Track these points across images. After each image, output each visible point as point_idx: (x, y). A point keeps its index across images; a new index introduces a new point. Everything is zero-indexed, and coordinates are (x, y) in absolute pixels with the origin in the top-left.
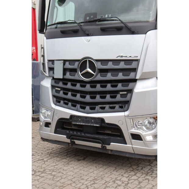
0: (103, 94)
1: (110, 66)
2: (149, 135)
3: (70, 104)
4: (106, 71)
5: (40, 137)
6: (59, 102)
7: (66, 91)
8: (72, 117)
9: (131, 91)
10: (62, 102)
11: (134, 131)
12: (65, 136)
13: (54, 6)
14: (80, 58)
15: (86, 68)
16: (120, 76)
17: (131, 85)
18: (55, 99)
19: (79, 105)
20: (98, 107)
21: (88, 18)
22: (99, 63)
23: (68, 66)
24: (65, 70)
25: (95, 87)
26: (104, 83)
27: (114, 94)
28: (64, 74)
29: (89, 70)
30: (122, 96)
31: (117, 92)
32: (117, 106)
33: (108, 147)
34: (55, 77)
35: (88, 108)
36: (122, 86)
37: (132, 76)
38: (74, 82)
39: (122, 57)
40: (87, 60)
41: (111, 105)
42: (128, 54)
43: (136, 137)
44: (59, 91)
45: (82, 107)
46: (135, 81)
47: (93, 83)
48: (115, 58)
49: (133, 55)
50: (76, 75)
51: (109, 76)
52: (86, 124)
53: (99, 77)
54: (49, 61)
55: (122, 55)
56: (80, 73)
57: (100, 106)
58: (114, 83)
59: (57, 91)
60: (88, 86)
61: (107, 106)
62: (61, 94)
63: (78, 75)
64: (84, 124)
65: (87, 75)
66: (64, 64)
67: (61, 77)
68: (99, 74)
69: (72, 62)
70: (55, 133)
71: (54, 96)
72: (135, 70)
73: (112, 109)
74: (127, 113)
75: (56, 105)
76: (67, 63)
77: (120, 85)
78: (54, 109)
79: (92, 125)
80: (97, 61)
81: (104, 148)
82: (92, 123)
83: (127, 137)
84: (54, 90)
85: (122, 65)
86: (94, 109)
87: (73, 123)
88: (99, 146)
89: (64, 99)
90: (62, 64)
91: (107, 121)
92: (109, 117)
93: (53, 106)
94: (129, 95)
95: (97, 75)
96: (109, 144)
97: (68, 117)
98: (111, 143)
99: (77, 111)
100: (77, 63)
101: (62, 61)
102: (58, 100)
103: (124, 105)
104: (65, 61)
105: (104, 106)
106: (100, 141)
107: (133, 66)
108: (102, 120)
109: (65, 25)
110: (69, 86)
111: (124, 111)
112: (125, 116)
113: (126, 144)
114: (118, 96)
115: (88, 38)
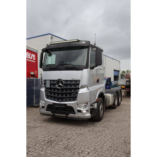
0: (66, 94)
1: (69, 82)
2: (84, 110)
3: (53, 98)
4: (68, 85)
6: (48, 98)
7: (51, 93)
8: (54, 103)
9: (77, 93)
10: (49, 97)
11: (79, 109)
12: (51, 112)
13: (47, 57)
14: (57, 79)
15: (59, 83)
16: (73, 87)
17: (77, 90)
18: (46, 96)
19: (56, 99)
20: (64, 100)
21: (60, 63)
22: (65, 81)
23: (52, 82)
24: (51, 84)
26: (66, 90)
27: (70, 94)
28: (50, 86)
29: (60, 84)
30: (74, 95)
31: (72, 93)
32: (72, 99)
33: (68, 116)
34: (47, 87)
35: (60, 100)
36: (74, 91)
37: (77, 87)
38: (54, 89)
39: (73, 79)
41: (69, 99)
42: (76, 78)
43: (80, 111)
45: (58, 100)
46: (79, 89)
47: (62, 90)
48: (70, 79)
49: (78, 79)
51: (69, 87)
52: (59, 107)
53: (65, 87)
54: (44, 80)
55: (73, 78)
57: (65, 99)
58: (71, 89)
59: (47, 93)
60: (60, 91)
61: (68, 99)
62: (49, 94)
63: (56, 86)
65: (60, 86)
66: (50, 82)
67: (49, 87)
68: (65, 86)
69: (54, 81)
70: (46, 111)
71: (46, 95)
72: (78, 84)
73: (70, 100)
74: (75, 102)
75: (47, 99)
76: (52, 81)
77: (73, 90)
78: (46, 101)
79: (62, 107)
80: (64, 80)
81: (67, 116)
82: (62, 106)
83: (76, 111)
84: (46, 93)
85: (73, 82)
87: (54, 106)
88: (65, 115)
89: (50, 96)
91: (68, 105)
92: (68, 103)
93: (46, 99)
94: (76, 94)
95: (64, 86)
96: (69, 115)
97: (52, 104)
99: (56, 101)
100: (56, 81)
101: (50, 81)
102: (48, 97)
103: (74, 98)
104: (51, 80)
106: (65, 113)
107: (78, 83)
108: (66, 105)
109: (51, 66)
110: (52, 91)
111: (75, 101)
112: (75, 103)
113: (75, 114)
114: (72, 95)
115: (60, 71)
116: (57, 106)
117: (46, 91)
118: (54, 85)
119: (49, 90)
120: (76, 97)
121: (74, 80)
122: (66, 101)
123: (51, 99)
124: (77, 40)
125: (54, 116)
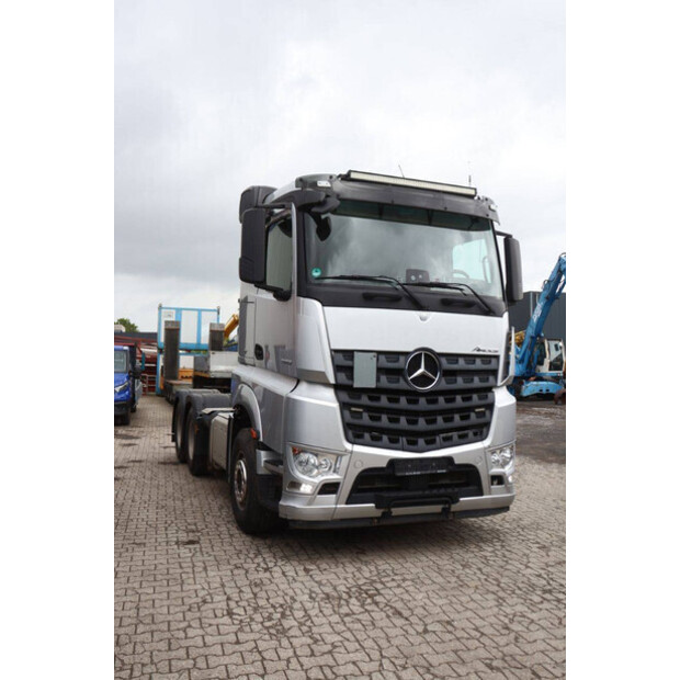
0: (448, 415)
1: (462, 364)
3: (385, 438)
4: (455, 373)
6: (362, 437)
7: (375, 413)
8: (393, 462)
9: (491, 407)
10: (367, 436)
11: (496, 470)
12: (373, 505)
14: (411, 349)
16: (476, 382)
17: (490, 396)
18: (350, 433)
19: (404, 439)
20: (438, 439)
21: (413, 278)
22: (444, 359)
23: (384, 362)
25: (435, 401)
26: (450, 395)
27: (465, 413)
29: (425, 371)
30: (478, 415)
31: (472, 409)
32: (471, 433)
33: (454, 507)
35: (421, 442)
36: (479, 398)
37: (491, 381)
38: (394, 394)
39: (479, 350)
40: (421, 354)
41: (461, 433)
42: (487, 347)
44: (361, 413)
45: (409, 443)
47: (433, 396)
48: (469, 350)
49: (492, 349)
50: (402, 380)
51: (460, 383)
52: (424, 472)
53: (444, 385)
54: (335, 351)
55: (479, 347)
56: (410, 376)
57: (442, 435)
58: (467, 393)
59: (355, 415)
60: (422, 400)
61: (455, 435)
62: (366, 419)
63: (406, 380)
64: (419, 473)
66: (377, 360)
67: (372, 384)
68: (443, 380)
69: (392, 356)
70: (347, 503)
71: (347, 426)
72: (495, 373)
73: (464, 440)
74: (487, 443)
75: (353, 443)
76: (382, 358)
77: (475, 397)
78: (352, 452)
79: (433, 472)
80: (439, 356)
81: (445, 511)
82: (433, 468)
83: (485, 481)
85: (478, 364)
86: (433, 442)
88: (437, 508)
89: (370, 429)
90: (375, 359)
91: (457, 461)
92: (459, 452)
93: (349, 446)
94: (488, 413)
95: (440, 380)
96: (458, 501)
97: (384, 465)
98: (462, 499)
99: (403, 450)
100: (402, 359)
101: (374, 354)
102: (355, 432)
103: (480, 430)
104: (379, 353)
105: (450, 434)
107: (492, 366)
108: (449, 459)
110: (384, 401)
111: (482, 439)
112: (485, 448)
113: (482, 495)
114: (473, 415)
115: (424, 314)
116: (411, 470)
117: (344, 406)
119: (365, 400)
120: (487, 425)
121: (481, 353)
122: (448, 443)
123: (375, 441)
124: (472, 192)
125: (385, 522)
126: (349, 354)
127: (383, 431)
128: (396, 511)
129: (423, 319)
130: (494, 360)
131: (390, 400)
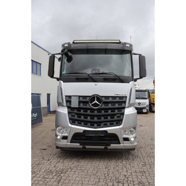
0: (106, 116)
1: (110, 99)
2: (132, 138)
3: (83, 123)
4: (108, 103)
5: (55, 146)
6: (75, 123)
7: (79, 115)
8: (85, 131)
9: (123, 114)
11: (125, 136)
12: (79, 144)
14: (91, 95)
16: (117, 106)
17: (123, 110)
18: (71, 121)
19: (89, 124)
20: (102, 124)
21: (94, 72)
22: (103, 98)
23: (81, 99)
24: (80, 102)
25: (101, 112)
26: (106, 110)
27: (112, 116)
28: (79, 105)
30: (118, 117)
31: (115, 115)
32: (115, 123)
33: (109, 147)
34: (72, 106)
35: (95, 125)
36: (118, 111)
37: (123, 105)
38: (86, 110)
39: (118, 95)
40: (95, 96)
41: (111, 123)
43: (126, 139)
44: (75, 115)
45: (91, 125)
46: (124, 108)
47: (99, 110)
48: (113, 95)
50: (88, 105)
51: (110, 106)
53: (103, 106)
54: (66, 96)
55: (117, 94)
56: (91, 104)
58: (113, 110)
59: (72, 116)
60: (96, 112)
61: (108, 123)
62: (76, 117)
63: (89, 105)
64: (94, 135)
67: (77, 106)
68: (103, 105)
69: (85, 97)
70: (70, 143)
71: (70, 119)
72: (125, 102)
73: (112, 125)
74: (121, 126)
75: (72, 124)
77: (116, 111)
78: (71, 127)
79: (99, 135)
82: (99, 134)
83: (121, 140)
84: (70, 115)
85: (117, 100)
86: (100, 125)
87: (87, 135)
88: (103, 147)
89: (78, 120)
90: (78, 98)
91: (109, 132)
92: (110, 129)
93: (70, 125)
94: (122, 116)
97: (82, 132)
98: (111, 145)
99: (88, 127)
100: (88, 98)
102: (73, 122)
103: (119, 122)
104: (79, 96)
105: (107, 123)
106: (105, 144)
107: (124, 100)
108: (106, 131)
109: (77, 75)
110: (82, 112)
111: (119, 125)
112: (120, 128)
113: (120, 144)
114: (115, 117)
115: (96, 83)
116: (91, 134)
117: (69, 113)
118: (86, 103)
119: (76, 111)
120: (122, 120)
121: (119, 96)
122: (106, 126)
123: (79, 124)
124: (119, 41)
125: (84, 150)
126: (70, 97)
127: (82, 121)
128: (87, 147)
129: (96, 85)
130: (124, 98)
131: (84, 111)
